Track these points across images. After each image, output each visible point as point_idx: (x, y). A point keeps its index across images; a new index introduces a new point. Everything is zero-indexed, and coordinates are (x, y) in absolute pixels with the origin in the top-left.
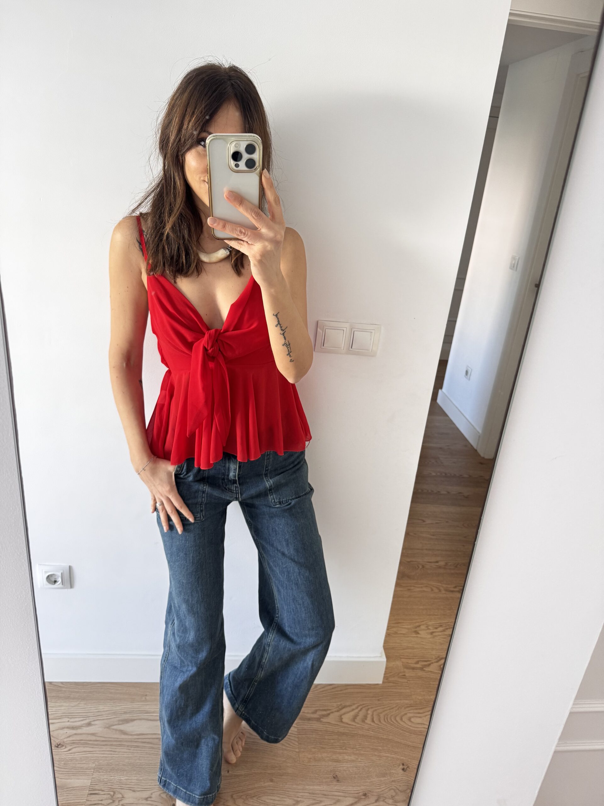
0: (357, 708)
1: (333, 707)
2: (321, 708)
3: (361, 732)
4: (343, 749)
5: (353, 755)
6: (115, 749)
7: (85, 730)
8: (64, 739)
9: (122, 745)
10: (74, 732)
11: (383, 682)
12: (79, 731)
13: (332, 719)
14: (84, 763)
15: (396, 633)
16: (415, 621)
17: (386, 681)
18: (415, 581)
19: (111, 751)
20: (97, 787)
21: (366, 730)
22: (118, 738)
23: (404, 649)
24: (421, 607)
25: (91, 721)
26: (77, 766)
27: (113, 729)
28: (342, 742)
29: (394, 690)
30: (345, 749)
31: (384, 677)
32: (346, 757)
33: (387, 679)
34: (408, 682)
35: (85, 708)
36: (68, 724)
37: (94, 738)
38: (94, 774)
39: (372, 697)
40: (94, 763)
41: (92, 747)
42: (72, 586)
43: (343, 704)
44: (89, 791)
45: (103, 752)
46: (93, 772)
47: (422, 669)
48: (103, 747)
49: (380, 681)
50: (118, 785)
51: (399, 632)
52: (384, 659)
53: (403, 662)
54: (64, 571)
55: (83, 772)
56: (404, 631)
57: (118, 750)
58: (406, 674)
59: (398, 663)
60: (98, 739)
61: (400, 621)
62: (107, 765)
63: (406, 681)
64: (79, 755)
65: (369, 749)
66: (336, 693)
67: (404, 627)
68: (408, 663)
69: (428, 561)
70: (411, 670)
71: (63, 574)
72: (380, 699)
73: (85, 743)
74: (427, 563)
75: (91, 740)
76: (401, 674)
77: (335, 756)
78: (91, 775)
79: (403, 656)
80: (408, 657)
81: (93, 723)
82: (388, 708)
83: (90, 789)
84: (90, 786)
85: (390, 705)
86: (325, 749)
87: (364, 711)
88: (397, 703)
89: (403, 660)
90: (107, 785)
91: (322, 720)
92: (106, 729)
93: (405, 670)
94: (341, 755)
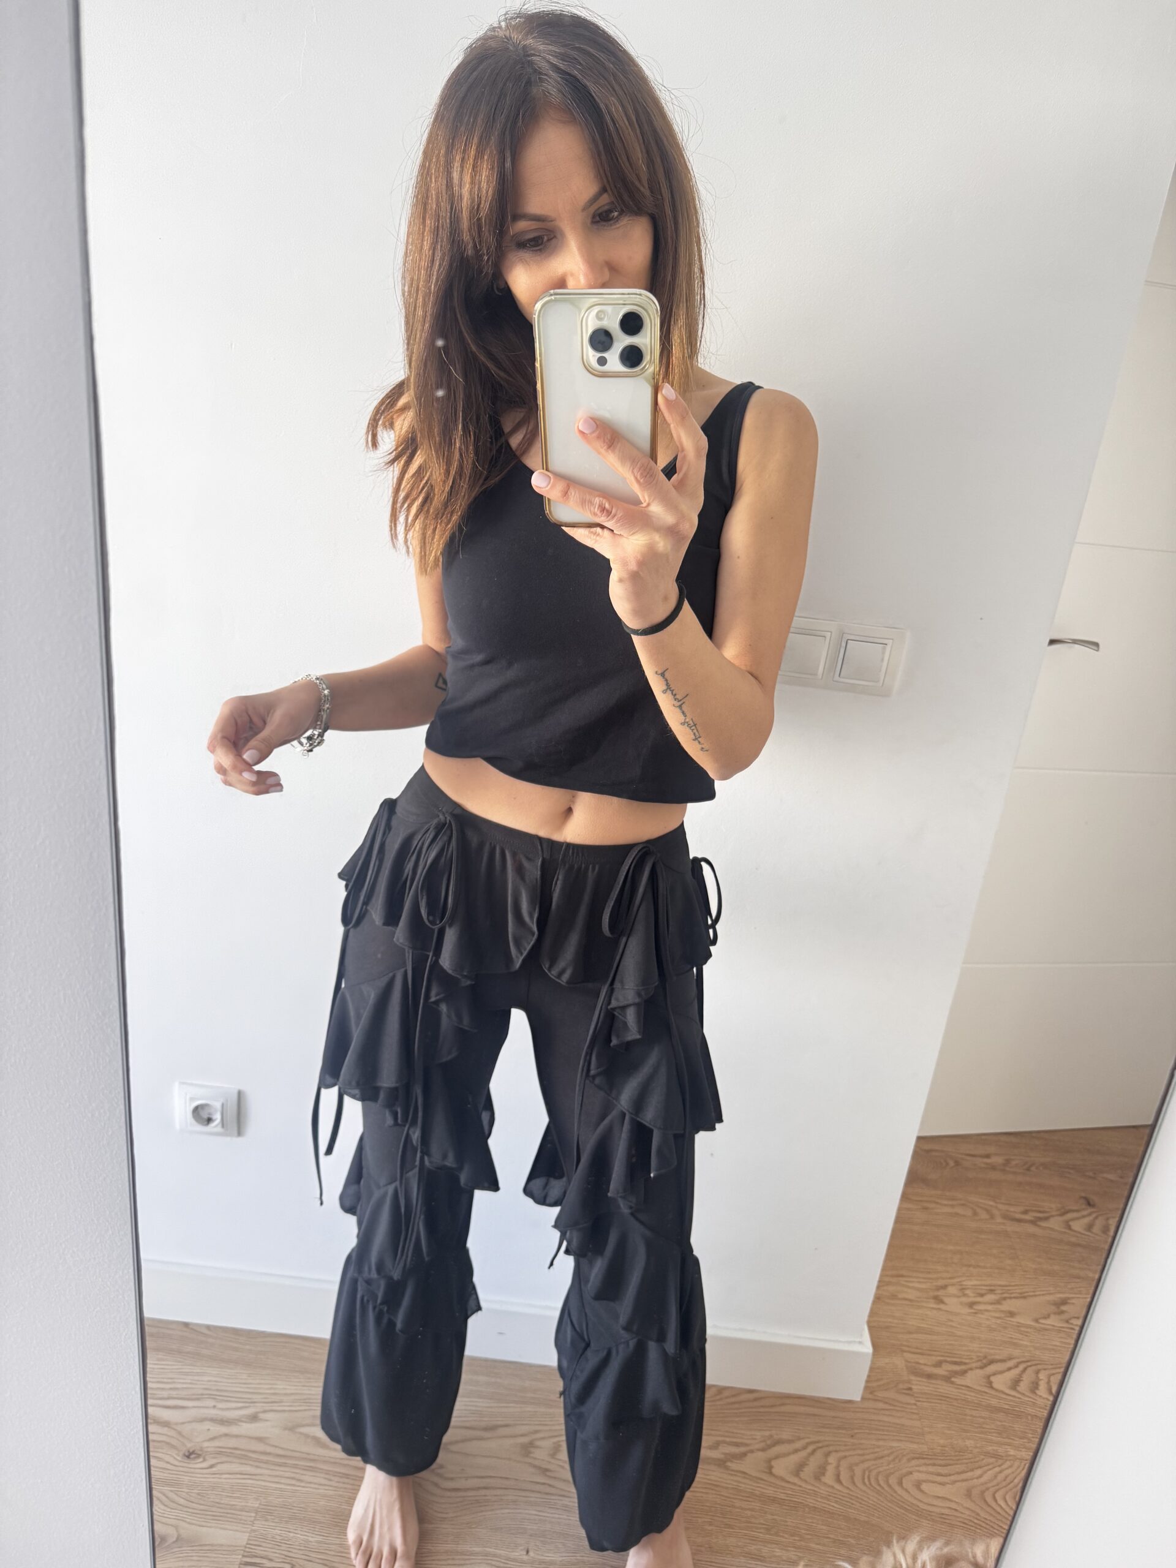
0: (804, 1448)
1: (755, 1439)
2: (728, 1440)
3: (812, 1501)
4: (772, 1532)
5: (792, 1549)
6: (302, 1474)
7: (246, 1428)
8: (204, 1441)
9: (316, 1468)
10: (224, 1430)
11: (863, 1398)
12: (234, 1430)
13: (750, 1464)
14: (238, 1498)
15: (894, 1296)
16: (935, 1276)
17: (870, 1396)
18: (939, 1192)
19: (293, 1478)
20: (259, 1551)
21: (822, 1498)
22: (308, 1454)
23: (910, 1333)
24: (950, 1247)
25: (257, 1413)
26: (222, 1502)
27: (301, 1433)
28: (770, 1517)
29: (886, 1419)
30: (777, 1534)
31: (866, 1388)
32: (778, 1552)
33: (871, 1393)
34: (918, 1403)
35: (250, 1384)
36: (213, 1413)
37: (261, 1447)
38: (255, 1522)
39: (839, 1428)
40: (257, 1499)
41: (257, 1467)
42: (240, 1133)
43: (775, 1437)
44: (244, 1556)
45: (276, 1480)
46: (253, 1518)
47: (947, 1379)
48: (277, 1468)
49: (857, 1396)
50: (301, 1552)
51: (900, 1296)
52: (867, 1348)
53: (907, 1361)
54: (227, 1101)
55: (235, 1516)
56: (912, 1294)
57: (306, 1478)
58: (913, 1387)
59: (899, 1362)
60: (269, 1449)
61: (904, 1272)
62: (282, 1507)
63: (913, 1402)
64: (229, 1479)
65: (828, 1540)
66: (762, 1410)
67: (911, 1285)
68: (918, 1363)
69: (968, 1152)
70: (924, 1380)
71: (224, 1107)
72: (857, 1433)
73: (243, 1456)
74: (968, 1158)
75: (254, 1452)
76: (901, 1386)
77: (755, 1547)
78: (250, 1525)
79: (908, 1346)
80: (919, 1351)
81: (261, 1416)
82: (872, 1456)
83: (246, 1554)
84: (246, 1547)
85: (878, 1450)
86: (733, 1529)
87: (819, 1454)
88: (892, 1447)
89: (908, 1356)
90: (279, 1548)
91: (729, 1464)
92: (287, 1432)
93: (913, 1378)
94: (765, 1546)
